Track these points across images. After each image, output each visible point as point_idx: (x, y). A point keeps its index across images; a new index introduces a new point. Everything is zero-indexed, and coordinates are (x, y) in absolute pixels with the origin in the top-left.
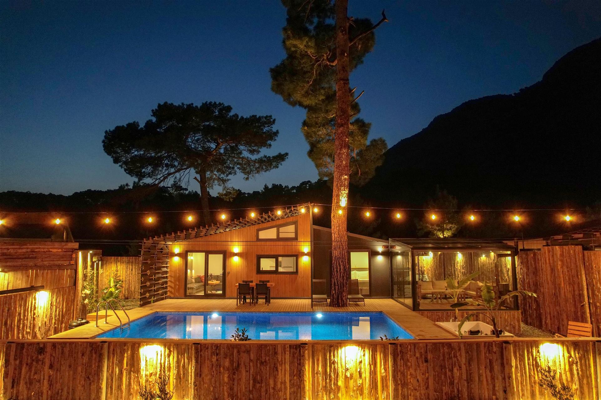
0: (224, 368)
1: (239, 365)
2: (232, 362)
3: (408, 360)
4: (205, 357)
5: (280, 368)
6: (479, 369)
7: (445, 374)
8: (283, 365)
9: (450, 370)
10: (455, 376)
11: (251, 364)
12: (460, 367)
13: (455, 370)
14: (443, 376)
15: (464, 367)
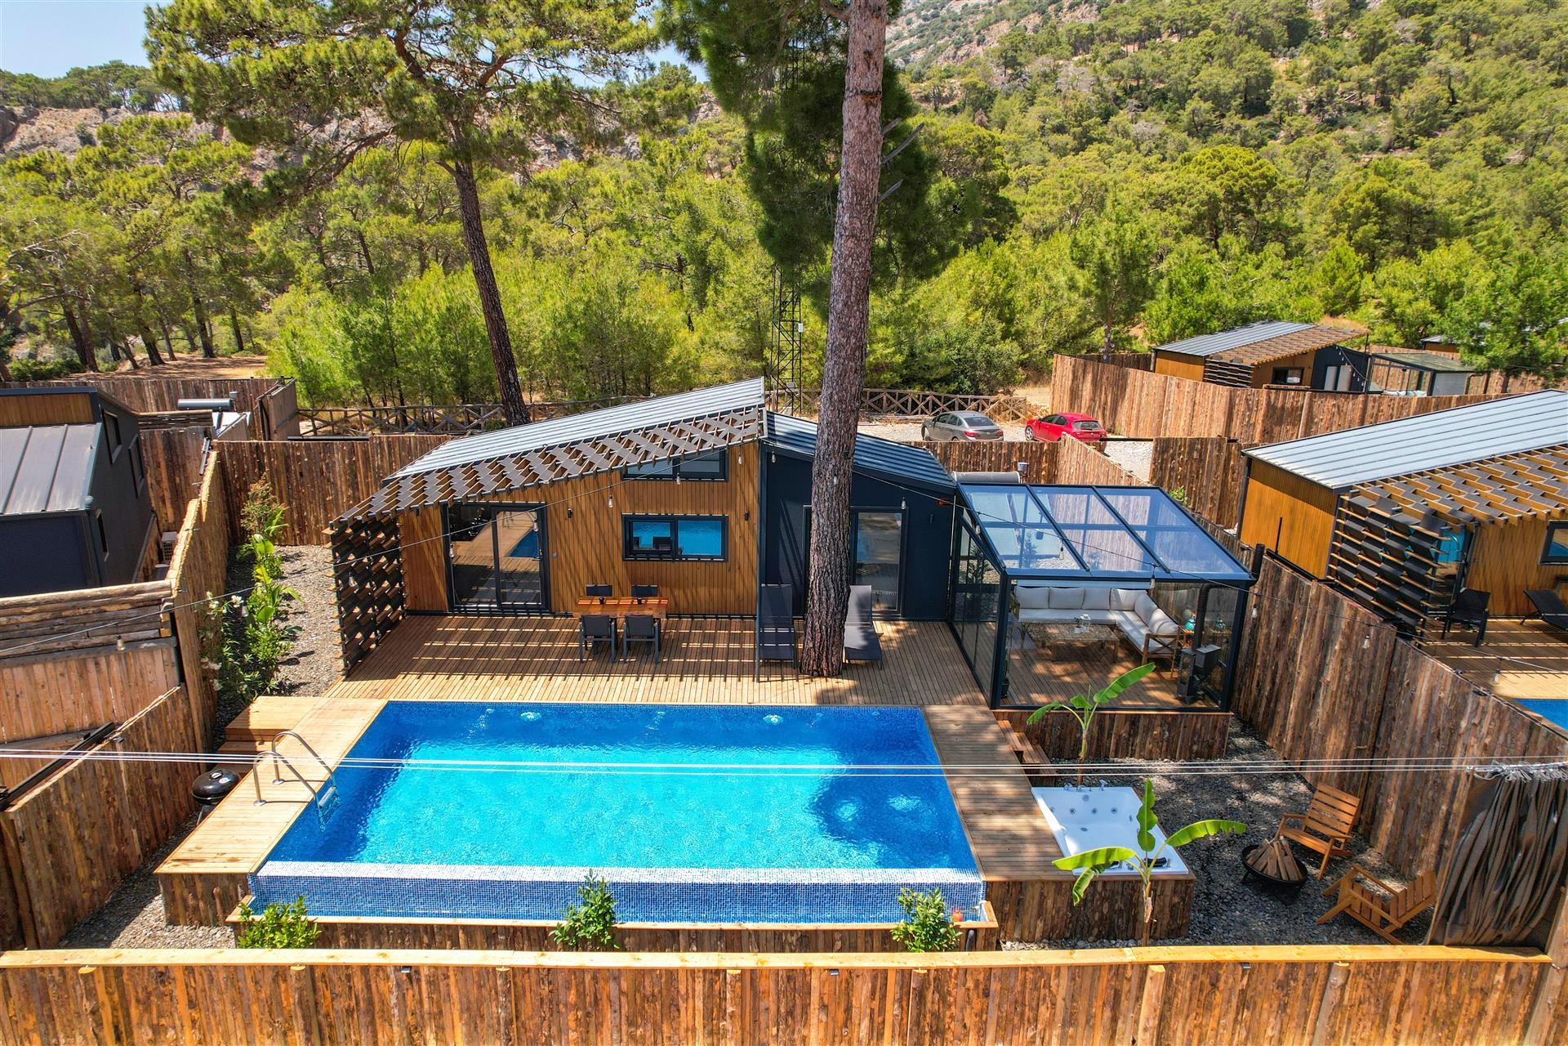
0: (566, 1005)
1: (596, 1001)
2: (581, 995)
3: (949, 994)
4: (524, 988)
5: (682, 1006)
6: (1090, 1006)
7: (1022, 1014)
8: (690, 1001)
9: (1031, 1009)
10: (1041, 1018)
11: (623, 999)
12: (1054, 1004)
13: (1043, 1009)
14: (1016, 1020)
15: (1060, 1003)
